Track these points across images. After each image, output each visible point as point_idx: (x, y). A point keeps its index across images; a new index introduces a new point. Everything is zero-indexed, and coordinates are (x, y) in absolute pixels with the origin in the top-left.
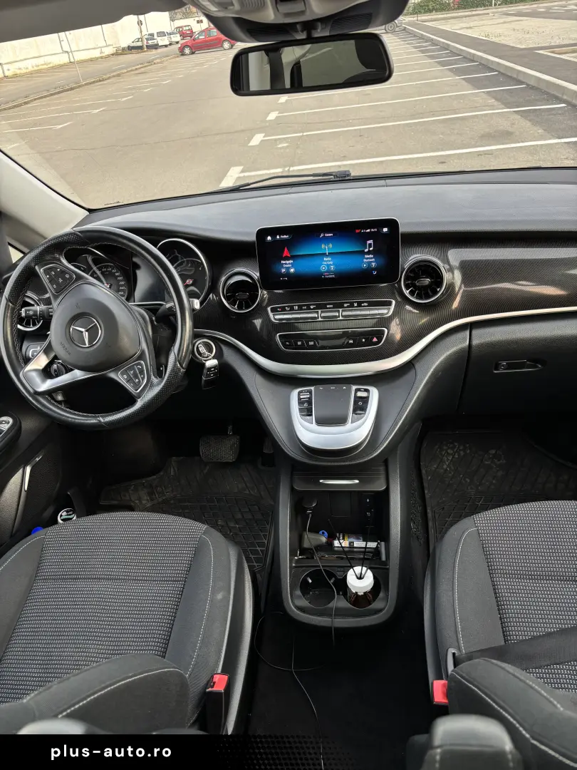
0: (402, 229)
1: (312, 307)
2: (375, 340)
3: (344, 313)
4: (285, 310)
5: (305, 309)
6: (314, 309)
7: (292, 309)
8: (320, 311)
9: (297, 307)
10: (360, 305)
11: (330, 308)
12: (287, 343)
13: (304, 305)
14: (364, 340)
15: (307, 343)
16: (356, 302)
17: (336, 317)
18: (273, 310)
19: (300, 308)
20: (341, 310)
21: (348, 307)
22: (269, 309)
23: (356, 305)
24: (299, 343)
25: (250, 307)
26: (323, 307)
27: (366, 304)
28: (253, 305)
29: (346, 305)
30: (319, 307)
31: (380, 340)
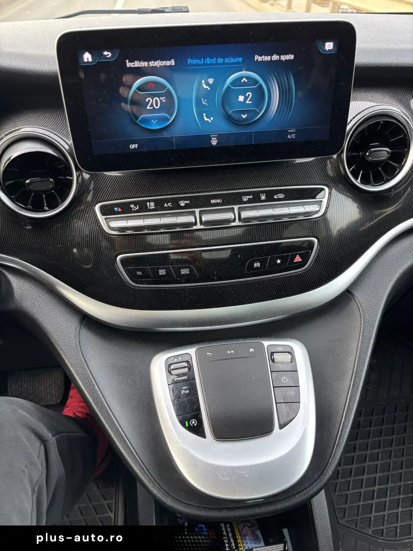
0: (360, 59)
1: (182, 204)
2: (298, 259)
3: (244, 214)
4: (130, 211)
5: (169, 208)
6: (186, 206)
7: (143, 207)
8: (197, 211)
9: (152, 204)
10: (270, 196)
11: (217, 205)
12: (139, 273)
13: (167, 201)
14: (279, 261)
15: (178, 271)
16: (263, 192)
17: (228, 221)
18: (106, 211)
19: (159, 205)
20: (236, 207)
21: (249, 201)
22: (97, 208)
23: (263, 198)
24: (162, 272)
25: (56, 206)
26: (203, 203)
27: (281, 196)
28: (63, 201)
29: (245, 199)
30: (196, 203)
31: (305, 258)
